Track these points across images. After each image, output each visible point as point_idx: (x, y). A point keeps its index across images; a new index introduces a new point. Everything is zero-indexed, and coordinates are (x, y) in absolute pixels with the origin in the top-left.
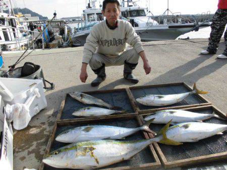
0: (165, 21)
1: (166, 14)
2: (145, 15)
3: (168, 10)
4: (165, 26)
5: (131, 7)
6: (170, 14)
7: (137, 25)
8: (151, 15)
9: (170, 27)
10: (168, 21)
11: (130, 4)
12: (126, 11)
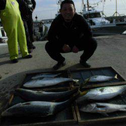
0: (114, 20)
1: (115, 16)
2: (100, 17)
3: (116, 12)
4: (114, 24)
5: (90, 12)
6: (118, 15)
7: (94, 24)
8: (104, 16)
9: (117, 25)
10: (116, 20)
11: (90, 9)
12: (87, 14)
